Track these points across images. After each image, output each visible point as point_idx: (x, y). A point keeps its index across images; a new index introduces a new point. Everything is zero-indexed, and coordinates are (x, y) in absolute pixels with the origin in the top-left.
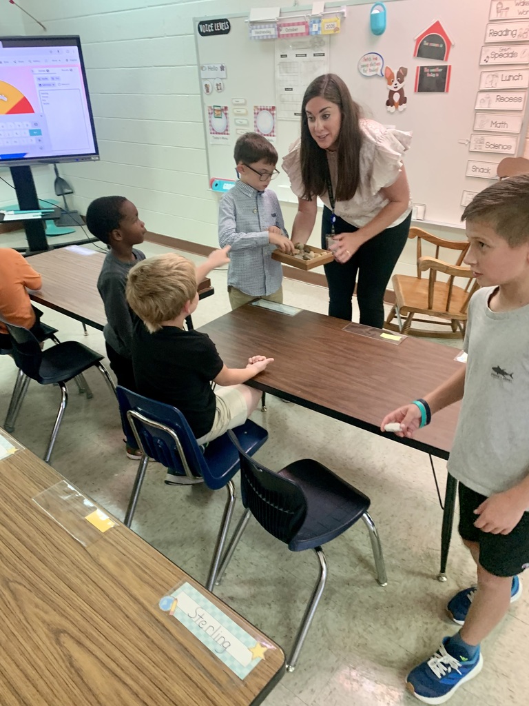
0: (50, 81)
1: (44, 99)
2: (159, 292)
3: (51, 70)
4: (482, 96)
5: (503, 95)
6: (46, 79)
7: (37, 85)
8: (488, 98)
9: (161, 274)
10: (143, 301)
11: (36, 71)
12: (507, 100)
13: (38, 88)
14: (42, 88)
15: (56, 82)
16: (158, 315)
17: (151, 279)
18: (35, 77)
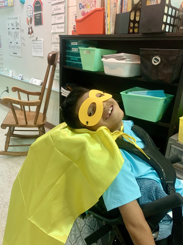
4: (53, 26)
5: (59, 25)
8: (55, 27)
12: (60, 28)
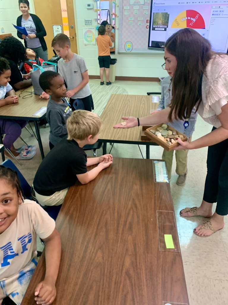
0: (218, 13)
1: (212, 22)
2: (80, 123)
3: (221, 7)
6: (217, 11)
7: (212, 14)
9: (85, 117)
10: (71, 124)
11: (214, 7)
13: (211, 16)
14: (214, 16)
15: (221, 13)
16: (74, 134)
17: (80, 116)
18: (212, 10)
